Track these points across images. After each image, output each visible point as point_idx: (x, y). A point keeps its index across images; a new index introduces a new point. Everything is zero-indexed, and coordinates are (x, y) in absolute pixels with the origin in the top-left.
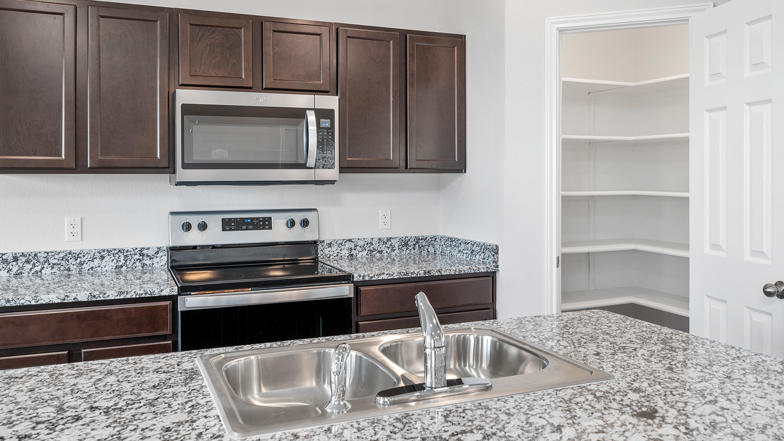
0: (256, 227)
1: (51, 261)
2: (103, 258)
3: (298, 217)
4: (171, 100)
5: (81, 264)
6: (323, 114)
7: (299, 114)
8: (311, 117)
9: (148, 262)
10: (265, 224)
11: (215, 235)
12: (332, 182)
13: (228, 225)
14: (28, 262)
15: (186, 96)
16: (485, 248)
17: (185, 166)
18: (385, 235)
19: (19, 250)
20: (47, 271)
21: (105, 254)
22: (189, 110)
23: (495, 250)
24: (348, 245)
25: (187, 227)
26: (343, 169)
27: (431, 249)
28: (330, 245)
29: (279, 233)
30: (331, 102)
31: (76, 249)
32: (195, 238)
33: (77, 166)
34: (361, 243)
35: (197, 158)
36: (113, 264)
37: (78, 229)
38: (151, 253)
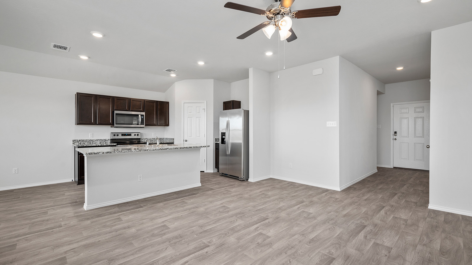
0: (128, 136)
1: (87, 141)
2: (97, 141)
3: (136, 134)
4: (113, 112)
5: (93, 142)
6: (142, 115)
7: (138, 115)
8: (140, 116)
9: (106, 142)
10: (130, 135)
11: (120, 137)
12: (144, 127)
13: (122, 135)
14: (82, 141)
15: (116, 112)
16: (172, 139)
17: (116, 124)
18: (154, 138)
19: (80, 139)
20: (86, 143)
21: (98, 140)
22: (116, 114)
23: (174, 139)
24: (146, 139)
25: (115, 135)
26: (146, 125)
27: (163, 140)
28: (143, 139)
29: (133, 136)
30: (144, 113)
31: (92, 139)
32: (116, 137)
33: (95, 124)
34: (149, 139)
35: (118, 123)
36: (99, 142)
37: (92, 136)
38: (107, 140)
